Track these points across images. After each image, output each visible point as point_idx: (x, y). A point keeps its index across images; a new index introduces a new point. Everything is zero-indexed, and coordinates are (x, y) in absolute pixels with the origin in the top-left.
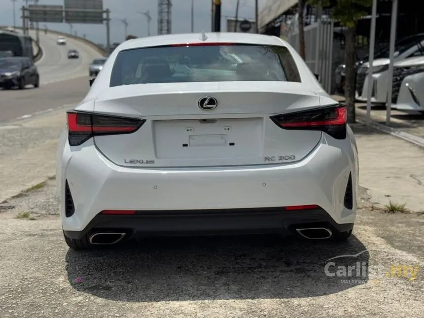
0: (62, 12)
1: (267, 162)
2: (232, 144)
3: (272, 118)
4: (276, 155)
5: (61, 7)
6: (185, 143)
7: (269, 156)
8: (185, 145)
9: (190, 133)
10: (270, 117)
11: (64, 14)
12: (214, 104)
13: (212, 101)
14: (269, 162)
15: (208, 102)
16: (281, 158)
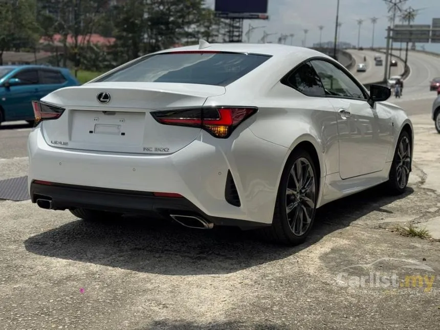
0: (429, 31)
1: (146, 152)
2: (123, 134)
3: (151, 113)
4: (153, 146)
5: (429, 26)
6: (91, 130)
7: (147, 146)
8: (91, 132)
9: (96, 122)
10: (150, 113)
11: (431, 33)
12: (108, 99)
13: (106, 97)
14: (147, 152)
15: (103, 97)
16: (156, 149)
